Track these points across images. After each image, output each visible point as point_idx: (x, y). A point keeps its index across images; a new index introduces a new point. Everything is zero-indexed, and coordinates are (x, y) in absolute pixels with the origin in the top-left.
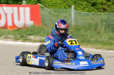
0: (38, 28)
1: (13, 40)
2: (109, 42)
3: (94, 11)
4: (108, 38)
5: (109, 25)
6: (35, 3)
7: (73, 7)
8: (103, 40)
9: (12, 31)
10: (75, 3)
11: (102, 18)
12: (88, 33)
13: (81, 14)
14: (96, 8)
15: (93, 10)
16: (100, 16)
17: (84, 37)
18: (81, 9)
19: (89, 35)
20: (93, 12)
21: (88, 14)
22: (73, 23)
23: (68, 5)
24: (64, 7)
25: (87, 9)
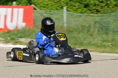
0: (29, 30)
1: (4, 42)
2: (102, 44)
3: (87, 12)
4: (101, 41)
5: (102, 27)
6: (25, 4)
7: (65, 8)
8: (96, 42)
9: (3, 33)
10: (67, 4)
11: (95, 19)
12: (81, 35)
13: (73, 16)
14: (89, 9)
15: (85, 12)
16: (93, 18)
17: (77, 40)
18: (73, 10)
19: (82, 38)
20: (86, 14)
21: (80, 16)
22: (65, 25)
23: (60, 7)
24: (56, 8)
25: (80, 10)
